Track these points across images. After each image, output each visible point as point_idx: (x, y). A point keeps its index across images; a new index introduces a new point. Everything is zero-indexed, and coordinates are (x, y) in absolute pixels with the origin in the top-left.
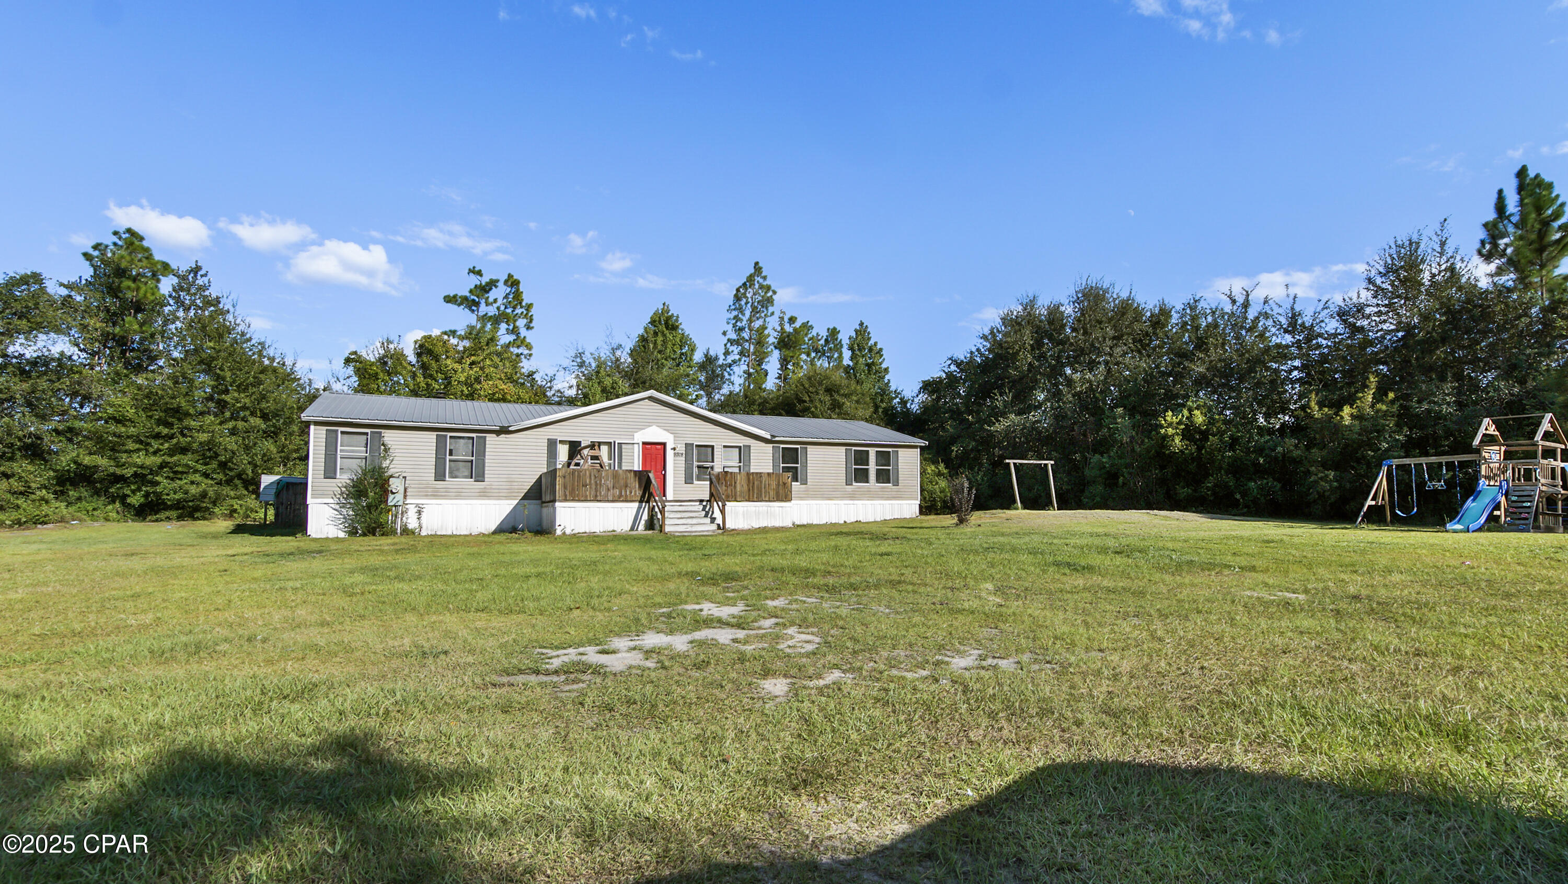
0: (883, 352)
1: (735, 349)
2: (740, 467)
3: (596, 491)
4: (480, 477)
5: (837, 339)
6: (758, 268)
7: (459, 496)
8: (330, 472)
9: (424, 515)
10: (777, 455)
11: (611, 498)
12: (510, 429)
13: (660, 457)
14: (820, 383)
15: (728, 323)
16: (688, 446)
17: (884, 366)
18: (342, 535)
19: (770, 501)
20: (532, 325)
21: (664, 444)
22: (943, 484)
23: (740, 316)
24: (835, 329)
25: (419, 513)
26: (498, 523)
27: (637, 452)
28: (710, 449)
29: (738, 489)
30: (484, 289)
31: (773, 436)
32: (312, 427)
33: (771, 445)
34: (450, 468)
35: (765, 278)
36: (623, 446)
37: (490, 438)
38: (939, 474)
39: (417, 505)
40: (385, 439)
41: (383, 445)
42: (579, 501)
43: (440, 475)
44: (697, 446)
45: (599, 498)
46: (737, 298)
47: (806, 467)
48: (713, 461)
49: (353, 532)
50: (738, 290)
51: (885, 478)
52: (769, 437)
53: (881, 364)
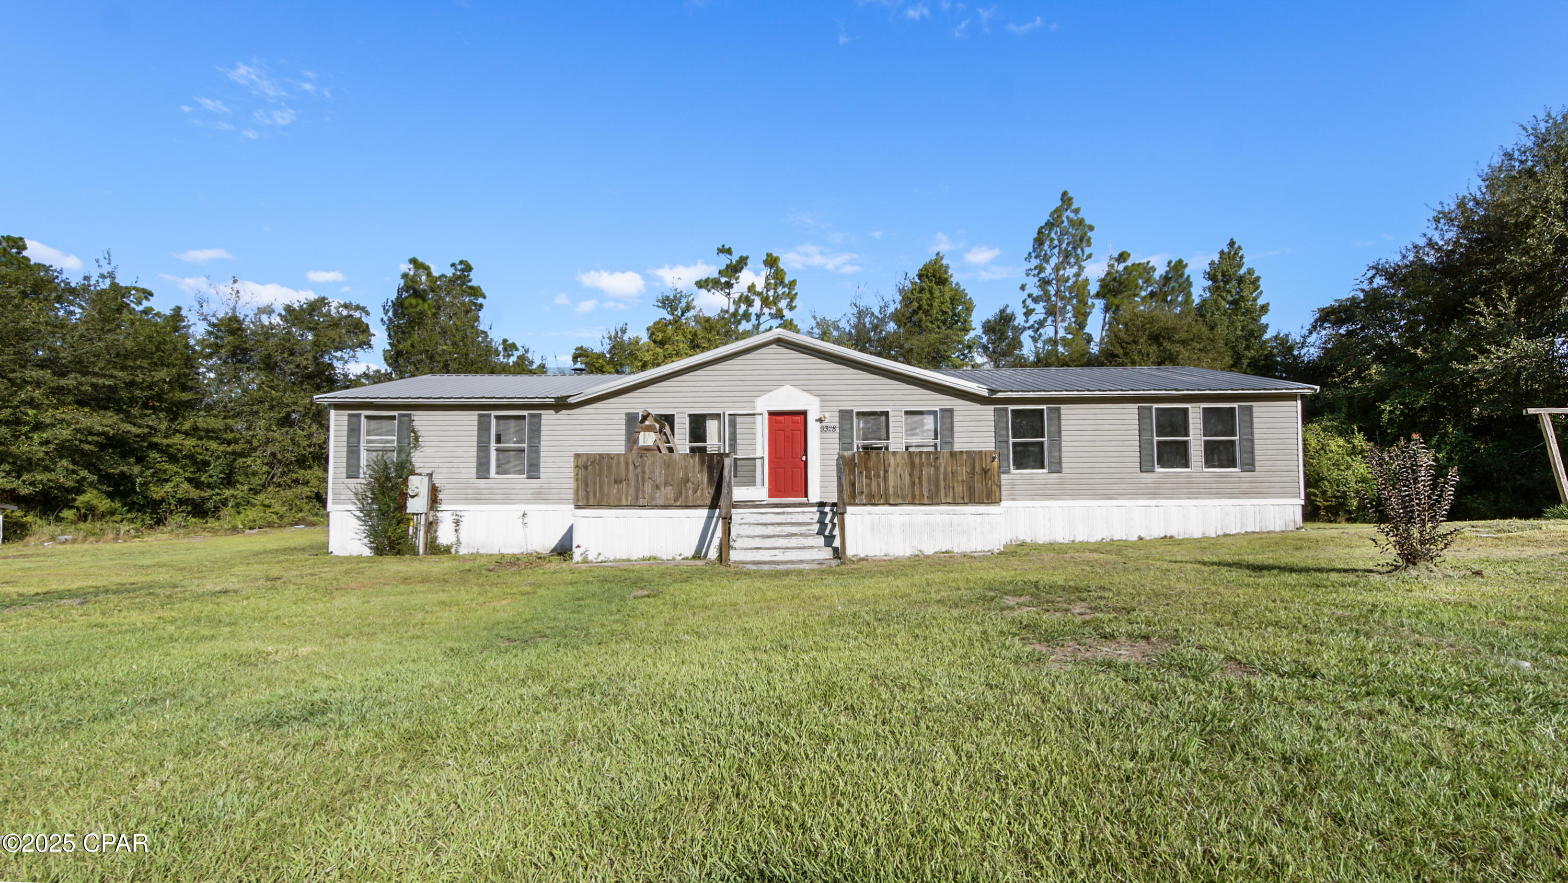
0: (1261, 283)
1: (1040, 308)
2: (935, 446)
3: (637, 490)
4: (533, 472)
5: (1182, 275)
6: (1066, 199)
7: (507, 498)
8: (352, 471)
9: (463, 526)
10: (1003, 424)
11: (660, 502)
12: (571, 400)
13: (800, 434)
14: (1143, 328)
15: (1028, 275)
16: (845, 415)
17: (1260, 302)
18: (367, 552)
19: (955, 503)
20: (794, 305)
21: (804, 414)
22: (1360, 467)
23: (1045, 265)
24: (1180, 261)
25: (457, 523)
26: (559, 538)
27: (762, 428)
28: (883, 418)
29: (891, 482)
30: (735, 269)
31: (992, 391)
32: (333, 412)
33: (992, 407)
34: (498, 460)
35: (1076, 211)
36: (739, 419)
37: (548, 417)
38: (1353, 452)
39: (455, 513)
40: (414, 423)
41: (413, 431)
42: (610, 506)
43: (483, 472)
44: (858, 414)
45: (641, 502)
46: (1039, 241)
47: (1060, 441)
48: (888, 439)
49: (379, 551)
50: (1040, 232)
51: (1224, 457)
52: (985, 393)
53: (1255, 300)
